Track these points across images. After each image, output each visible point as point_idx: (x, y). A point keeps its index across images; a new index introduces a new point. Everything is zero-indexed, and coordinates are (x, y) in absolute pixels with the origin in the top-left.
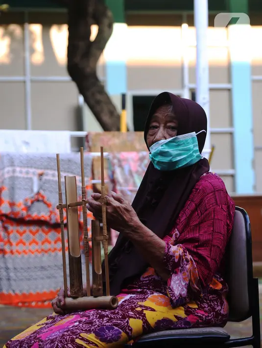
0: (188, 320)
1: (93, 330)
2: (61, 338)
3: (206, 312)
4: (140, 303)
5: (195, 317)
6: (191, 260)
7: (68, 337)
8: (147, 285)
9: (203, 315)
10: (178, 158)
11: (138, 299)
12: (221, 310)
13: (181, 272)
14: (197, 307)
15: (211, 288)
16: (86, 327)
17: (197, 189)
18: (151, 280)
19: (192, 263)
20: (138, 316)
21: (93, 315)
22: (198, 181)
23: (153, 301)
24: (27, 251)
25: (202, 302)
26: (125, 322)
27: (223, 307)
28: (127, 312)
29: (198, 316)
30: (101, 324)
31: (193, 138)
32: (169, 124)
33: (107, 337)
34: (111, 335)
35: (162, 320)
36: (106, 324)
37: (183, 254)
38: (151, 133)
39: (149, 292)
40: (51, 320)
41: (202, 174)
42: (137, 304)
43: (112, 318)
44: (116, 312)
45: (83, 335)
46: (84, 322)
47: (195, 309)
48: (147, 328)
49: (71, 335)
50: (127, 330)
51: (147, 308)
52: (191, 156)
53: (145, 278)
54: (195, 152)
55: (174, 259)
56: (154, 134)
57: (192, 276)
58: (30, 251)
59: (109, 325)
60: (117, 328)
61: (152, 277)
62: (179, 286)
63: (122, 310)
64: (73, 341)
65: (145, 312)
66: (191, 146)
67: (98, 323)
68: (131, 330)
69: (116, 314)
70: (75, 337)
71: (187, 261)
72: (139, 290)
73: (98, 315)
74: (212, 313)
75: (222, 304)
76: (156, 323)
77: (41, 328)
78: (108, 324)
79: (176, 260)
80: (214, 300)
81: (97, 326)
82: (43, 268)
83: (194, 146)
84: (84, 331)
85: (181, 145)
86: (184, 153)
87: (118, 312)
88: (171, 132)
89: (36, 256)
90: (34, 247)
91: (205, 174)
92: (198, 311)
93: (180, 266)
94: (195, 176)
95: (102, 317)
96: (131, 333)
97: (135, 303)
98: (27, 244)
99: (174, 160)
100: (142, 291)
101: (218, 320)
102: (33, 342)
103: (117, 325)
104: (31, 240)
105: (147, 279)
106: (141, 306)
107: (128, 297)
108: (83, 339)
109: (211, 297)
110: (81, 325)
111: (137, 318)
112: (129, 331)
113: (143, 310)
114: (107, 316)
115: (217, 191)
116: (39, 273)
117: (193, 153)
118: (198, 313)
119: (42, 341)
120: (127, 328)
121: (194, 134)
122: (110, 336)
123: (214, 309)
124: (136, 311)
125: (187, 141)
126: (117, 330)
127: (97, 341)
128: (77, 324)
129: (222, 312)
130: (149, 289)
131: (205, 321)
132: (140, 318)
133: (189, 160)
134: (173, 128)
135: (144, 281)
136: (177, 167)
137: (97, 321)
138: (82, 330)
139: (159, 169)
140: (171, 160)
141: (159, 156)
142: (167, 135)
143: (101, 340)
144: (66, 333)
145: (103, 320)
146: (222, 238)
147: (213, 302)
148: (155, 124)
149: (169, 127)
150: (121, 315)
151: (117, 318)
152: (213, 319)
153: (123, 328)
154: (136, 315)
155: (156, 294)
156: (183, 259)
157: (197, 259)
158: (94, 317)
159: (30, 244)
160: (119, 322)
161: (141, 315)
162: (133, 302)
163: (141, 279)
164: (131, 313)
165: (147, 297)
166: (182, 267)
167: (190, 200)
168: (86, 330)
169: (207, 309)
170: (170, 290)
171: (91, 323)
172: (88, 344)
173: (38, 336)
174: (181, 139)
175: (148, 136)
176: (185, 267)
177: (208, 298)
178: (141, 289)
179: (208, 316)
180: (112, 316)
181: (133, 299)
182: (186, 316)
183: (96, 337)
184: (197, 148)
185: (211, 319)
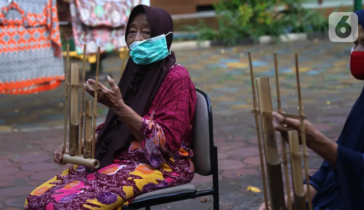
0: (166, 181)
1: (95, 196)
2: (72, 204)
3: (178, 173)
4: (131, 173)
5: (171, 179)
6: (160, 129)
7: (77, 203)
8: (134, 157)
9: (176, 176)
10: (152, 56)
11: (128, 169)
12: (188, 170)
13: (152, 137)
14: (171, 170)
15: (181, 155)
16: (90, 194)
17: (168, 79)
18: (137, 153)
19: (161, 132)
20: (129, 184)
21: (95, 184)
22: (168, 72)
23: (140, 170)
24: (6, 48)
25: (175, 166)
26: (120, 189)
27: (190, 168)
28: (121, 181)
29: (173, 177)
30: (102, 191)
31: (163, 39)
32: (144, 30)
33: (107, 201)
34: (109, 198)
35: (148, 184)
36: (105, 191)
37: (155, 125)
38: (130, 36)
39: (136, 163)
40: (60, 181)
41: (171, 66)
42: (128, 174)
43: (110, 187)
44: (113, 182)
45: (89, 201)
46: (89, 190)
47: (170, 172)
48: (137, 192)
49: (79, 202)
50: (122, 194)
51: (136, 177)
52: (162, 53)
53: (132, 151)
54: (164, 49)
55: (148, 127)
56: (134, 37)
57: (161, 141)
58: (9, 49)
59: (108, 192)
60: (114, 193)
61: (137, 150)
62: (151, 147)
63: (117, 180)
64: (81, 206)
65: (135, 180)
66: (161, 45)
67: (98, 191)
68: (125, 194)
69: (113, 183)
70: (82, 203)
71: (157, 129)
72: (128, 161)
73: (98, 184)
74: (182, 173)
75: (189, 165)
76: (143, 187)
77: (53, 187)
78: (106, 191)
79: (150, 128)
80: (183, 163)
81: (98, 193)
82: (20, 62)
83: (164, 45)
84: (89, 197)
85: (154, 45)
86: (156, 51)
87: (114, 182)
88: (146, 35)
89: (14, 53)
90: (12, 46)
91: (173, 66)
92: (173, 174)
93: (152, 133)
94: (164, 68)
95: (101, 185)
96: (125, 196)
97: (126, 173)
98: (6, 43)
99: (149, 57)
100: (131, 162)
101: (187, 178)
102: (48, 201)
103: (113, 192)
104: (9, 40)
105: (133, 152)
106: (131, 176)
107: (121, 167)
108: (89, 204)
109: (181, 161)
110: (86, 192)
111: (129, 185)
112: (123, 195)
113: (133, 178)
114: (106, 185)
115: (183, 79)
116: (17, 66)
117: (163, 50)
118: (172, 175)
119: (56, 203)
120: (121, 193)
121: (163, 36)
122: (109, 200)
123: (183, 170)
124: (128, 180)
125: (158, 41)
126: (113, 195)
127: (100, 204)
128: (82, 191)
129: (189, 171)
130: (136, 160)
131: (178, 180)
132: (131, 185)
133: (160, 56)
134: (147, 33)
135: (131, 154)
136: (151, 62)
137: (98, 189)
138: (87, 197)
139: (137, 63)
140: (147, 57)
141: (138, 54)
142: (142, 38)
143: (102, 203)
144: (75, 200)
145: (103, 188)
146: (183, 113)
147: (182, 165)
148: (133, 29)
149: (144, 32)
150: (116, 184)
151: (113, 186)
152: (183, 178)
153: (118, 193)
154: (128, 183)
155: (141, 164)
156: (154, 129)
157: (164, 129)
158: (96, 186)
159: (9, 43)
160: (115, 189)
161: (132, 183)
162: (125, 172)
163: (129, 152)
164: (124, 182)
165: (135, 168)
166: (153, 134)
167: (162, 87)
168: (90, 197)
169: (178, 171)
170: (144, 151)
171: (93, 191)
172: (93, 207)
173: (52, 196)
174: (154, 41)
175: (128, 38)
176: (155, 134)
177: (179, 162)
178: (129, 160)
179: (180, 176)
180: (110, 185)
181: (124, 169)
182: (164, 179)
183: (98, 202)
184: (166, 47)
185: (182, 178)
